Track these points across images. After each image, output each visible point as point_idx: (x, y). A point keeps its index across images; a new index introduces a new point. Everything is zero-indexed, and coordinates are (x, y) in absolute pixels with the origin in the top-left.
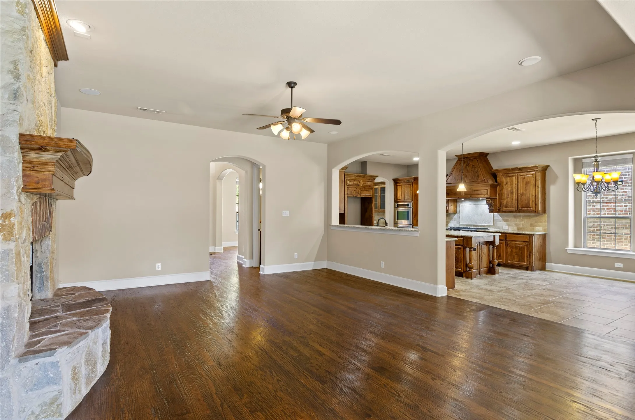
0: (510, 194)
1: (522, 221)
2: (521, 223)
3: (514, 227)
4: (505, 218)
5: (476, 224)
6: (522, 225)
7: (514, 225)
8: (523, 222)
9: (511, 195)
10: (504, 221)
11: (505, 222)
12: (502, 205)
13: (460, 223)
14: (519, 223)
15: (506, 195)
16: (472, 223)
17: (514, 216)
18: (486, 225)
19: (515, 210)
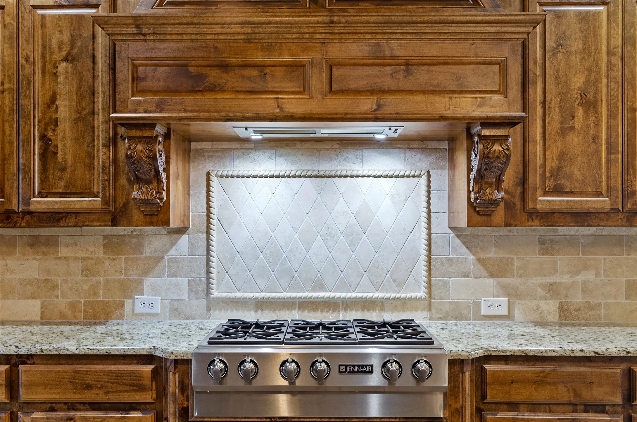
0: (580, 112)
1: (586, 268)
2: (580, 278)
3: (542, 304)
4: (493, 254)
5: (321, 294)
6: (585, 289)
7: (539, 290)
8: (588, 276)
9: (587, 117)
10: (485, 273)
11: (492, 275)
12: (534, 179)
13: (215, 294)
14: (564, 279)
15: (555, 117)
16: (292, 290)
17: (542, 242)
18: (380, 295)
19: (608, 207)
